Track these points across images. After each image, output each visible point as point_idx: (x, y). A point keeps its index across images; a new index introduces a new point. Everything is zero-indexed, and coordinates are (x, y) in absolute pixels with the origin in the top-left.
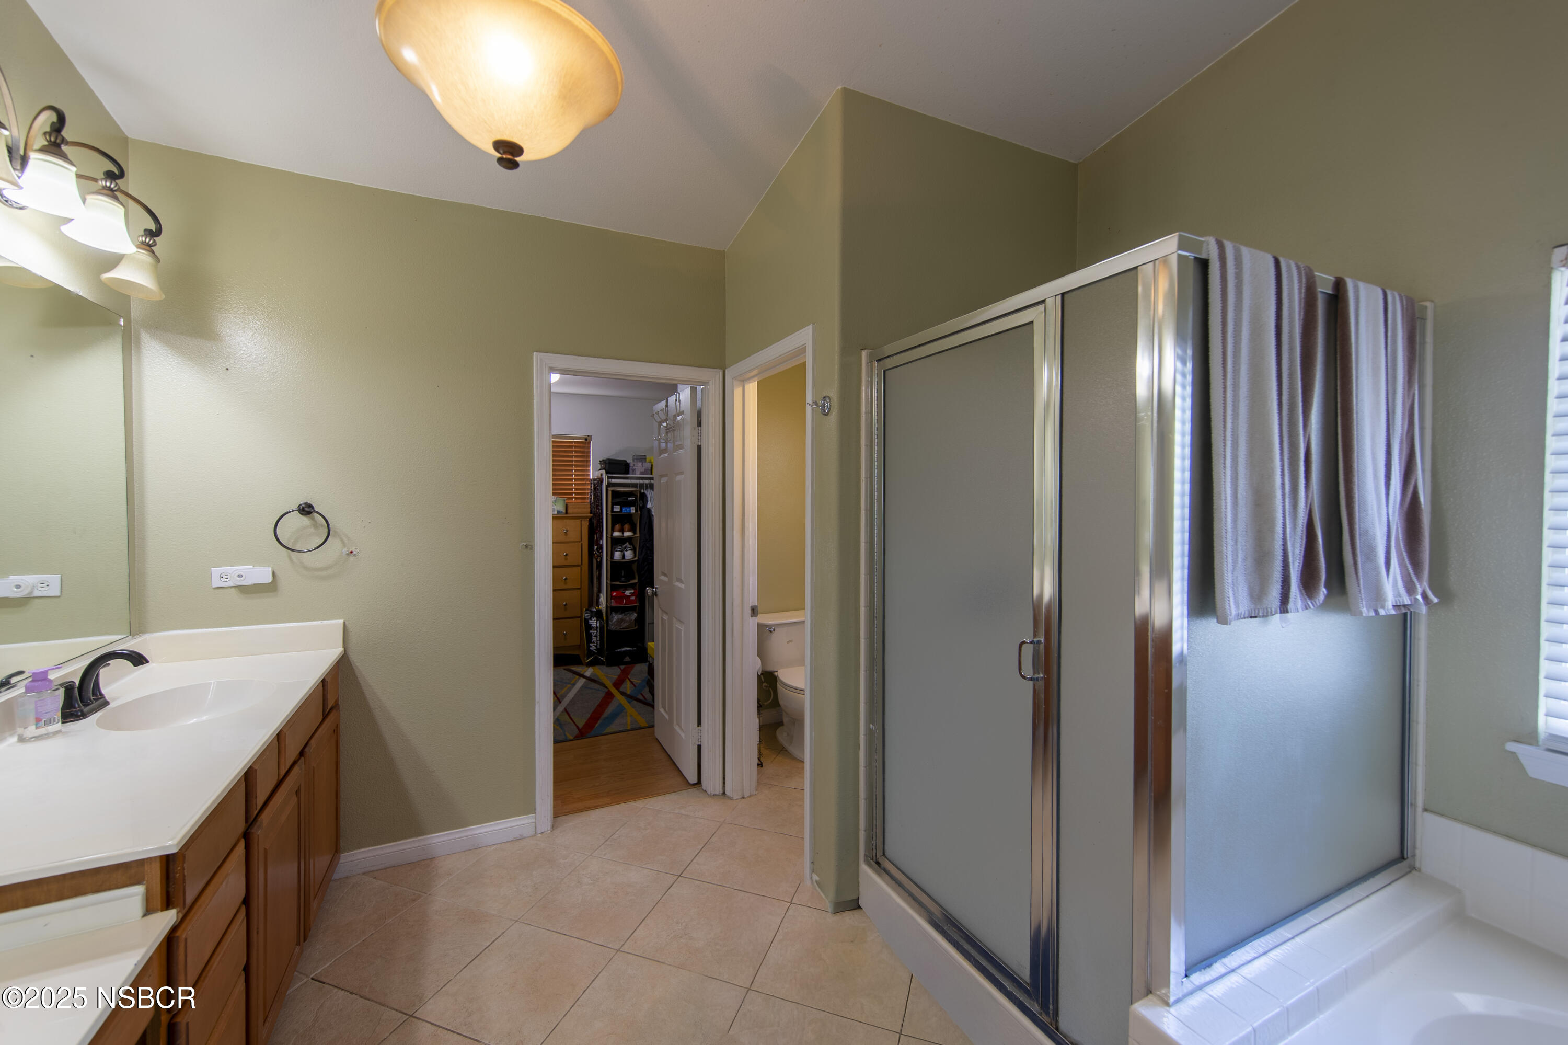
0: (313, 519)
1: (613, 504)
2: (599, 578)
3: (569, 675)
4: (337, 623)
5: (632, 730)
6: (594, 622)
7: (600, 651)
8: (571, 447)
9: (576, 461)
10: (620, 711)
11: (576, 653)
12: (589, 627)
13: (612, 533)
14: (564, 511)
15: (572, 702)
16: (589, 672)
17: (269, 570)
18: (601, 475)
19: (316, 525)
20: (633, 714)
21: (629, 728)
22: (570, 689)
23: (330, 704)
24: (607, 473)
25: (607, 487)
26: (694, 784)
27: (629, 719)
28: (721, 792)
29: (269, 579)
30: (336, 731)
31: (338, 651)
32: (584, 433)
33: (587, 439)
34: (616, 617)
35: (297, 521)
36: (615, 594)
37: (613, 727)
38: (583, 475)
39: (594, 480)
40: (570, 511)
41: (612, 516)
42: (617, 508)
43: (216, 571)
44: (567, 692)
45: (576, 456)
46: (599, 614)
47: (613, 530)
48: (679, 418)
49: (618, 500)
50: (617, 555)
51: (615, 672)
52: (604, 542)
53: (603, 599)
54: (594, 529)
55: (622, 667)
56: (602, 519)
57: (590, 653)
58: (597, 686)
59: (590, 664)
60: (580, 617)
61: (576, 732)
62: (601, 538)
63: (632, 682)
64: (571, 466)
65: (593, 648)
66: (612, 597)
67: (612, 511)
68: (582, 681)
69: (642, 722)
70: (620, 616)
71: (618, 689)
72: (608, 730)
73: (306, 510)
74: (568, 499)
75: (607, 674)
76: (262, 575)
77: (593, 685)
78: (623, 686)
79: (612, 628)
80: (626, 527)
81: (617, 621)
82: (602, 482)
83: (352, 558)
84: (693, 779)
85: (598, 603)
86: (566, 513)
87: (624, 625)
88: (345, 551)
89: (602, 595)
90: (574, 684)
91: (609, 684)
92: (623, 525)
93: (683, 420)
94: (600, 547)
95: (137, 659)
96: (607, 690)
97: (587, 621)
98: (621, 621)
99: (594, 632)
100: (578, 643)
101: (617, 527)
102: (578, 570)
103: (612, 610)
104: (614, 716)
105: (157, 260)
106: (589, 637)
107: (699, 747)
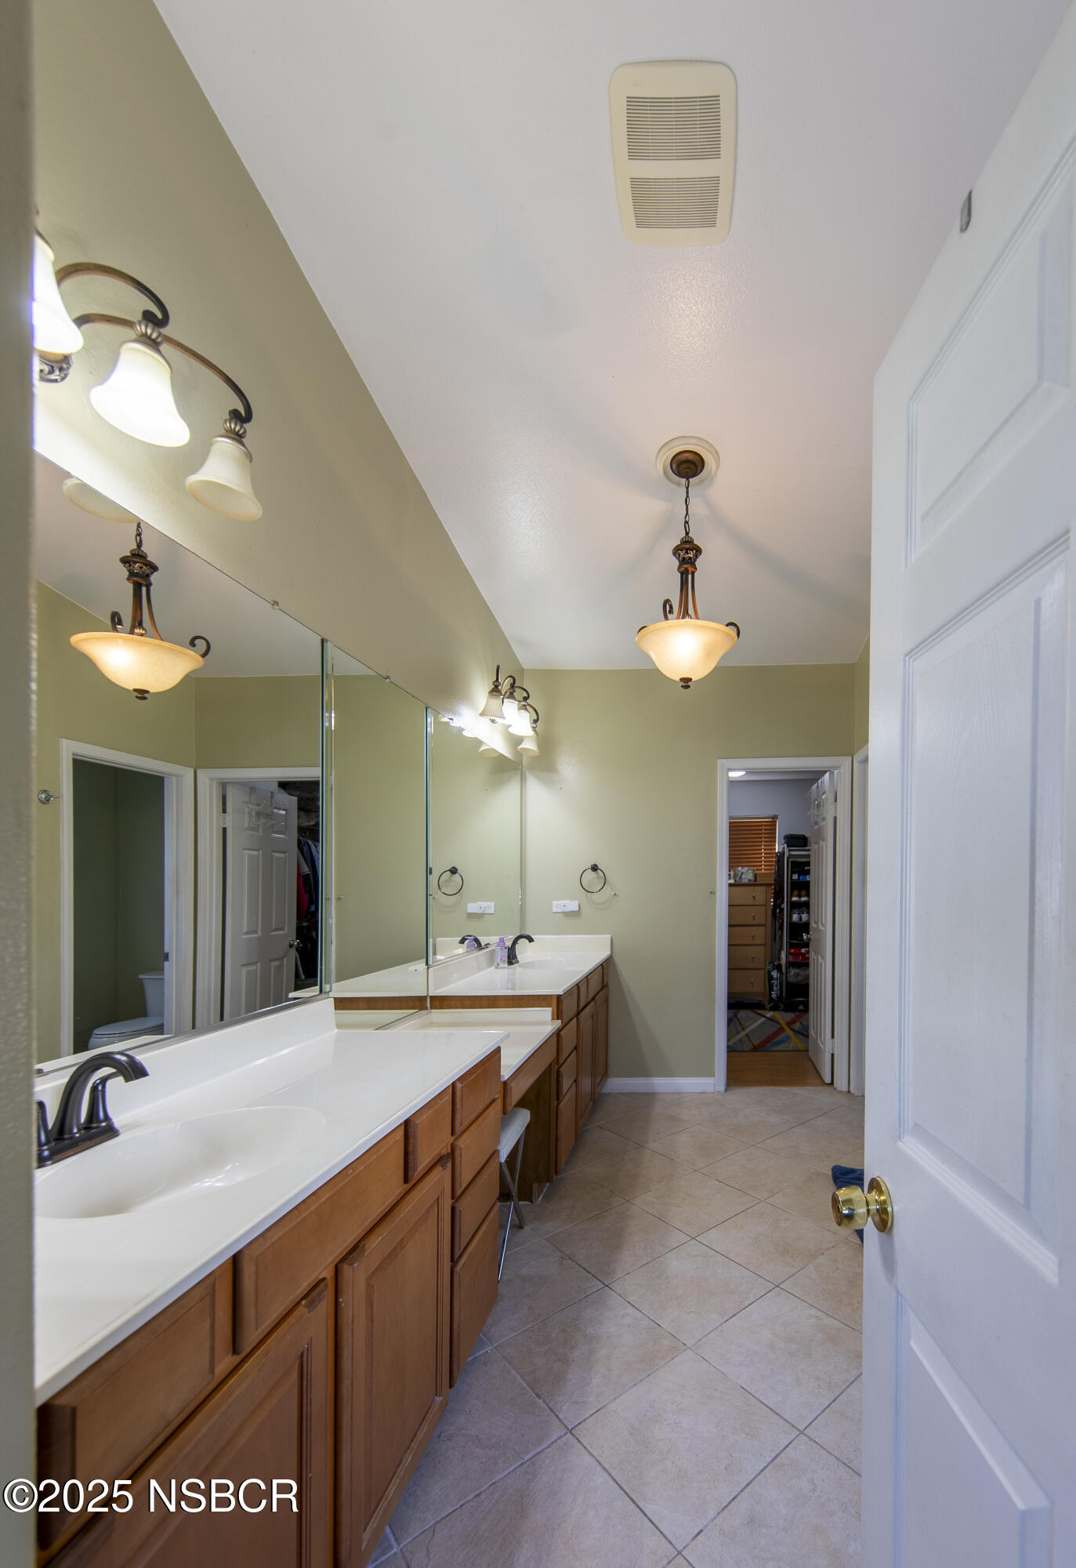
0: (597, 873)
1: (792, 873)
2: (781, 937)
3: (754, 1015)
4: (608, 937)
5: (792, 1051)
6: (775, 974)
7: (780, 998)
8: (762, 826)
9: (765, 838)
10: (788, 1038)
11: (761, 999)
12: (771, 978)
13: (791, 898)
14: (754, 879)
15: (752, 1031)
16: (769, 1014)
17: (577, 903)
18: (784, 848)
19: (599, 878)
20: (795, 1042)
21: (790, 1049)
22: (752, 1024)
23: (605, 984)
24: (788, 846)
25: (788, 858)
26: (829, 1084)
27: (792, 1045)
28: (847, 1090)
29: (577, 909)
30: (607, 1000)
31: (608, 953)
32: (772, 813)
33: (775, 818)
34: (793, 971)
35: (590, 874)
36: (792, 951)
37: (778, 1048)
38: (771, 849)
39: (779, 852)
40: (758, 879)
41: (792, 883)
42: (795, 877)
43: (555, 903)
44: (750, 1025)
45: (765, 834)
46: (779, 968)
47: (792, 896)
48: (824, 797)
49: (796, 870)
50: (795, 917)
51: (790, 1016)
52: (785, 906)
53: (783, 955)
54: (778, 895)
55: (797, 1014)
56: (784, 886)
57: (771, 1000)
58: (773, 1023)
59: (772, 1009)
60: (764, 969)
61: (751, 1047)
62: (783, 902)
63: (801, 1023)
64: (761, 842)
65: (774, 995)
66: (791, 954)
67: (791, 879)
68: (763, 1019)
69: (801, 1047)
70: (797, 971)
71: (789, 1027)
72: (774, 1049)
73: (595, 868)
74: (757, 870)
75: (783, 1017)
76: (573, 906)
77: (771, 1022)
78: (795, 1025)
79: (791, 980)
80: (803, 892)
81: (794, 974)
82: (784, 854)
83: (616, 897)
84: (828, 1080)
85: (779, 959)
86: (755, 880)
87: (800, 978)
88: (613, 893)
89: (782, 952)
90: (756, 1021)
91: (783, 1023)
92: (800, 891)
93: (826, 797)
94: (782, 910)
95: (531, 940)
96: (779, 1026)
97: (769, 972)
98: (798, 974)
99: (774, 982)
100: (762, 991)
101: (796, 892)
102: (763, 928)
103: (790, 964)
104: (782, 1041)
105: (537, 734)
106: (771, 989)
107: (833, 1055)
